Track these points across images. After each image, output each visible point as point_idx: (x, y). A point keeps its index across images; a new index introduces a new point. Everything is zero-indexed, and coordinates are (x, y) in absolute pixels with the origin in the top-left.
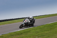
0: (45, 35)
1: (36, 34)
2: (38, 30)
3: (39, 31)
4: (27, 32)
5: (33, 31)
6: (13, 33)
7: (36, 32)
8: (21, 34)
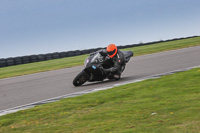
0: (183, 105)
1: (154, 104)
2: (163, 90)
3: (164, 92)
4: (123, 96)
5: (145, 92)
6: (74, 101)
7: (153, 96)
8: (102, 103)
